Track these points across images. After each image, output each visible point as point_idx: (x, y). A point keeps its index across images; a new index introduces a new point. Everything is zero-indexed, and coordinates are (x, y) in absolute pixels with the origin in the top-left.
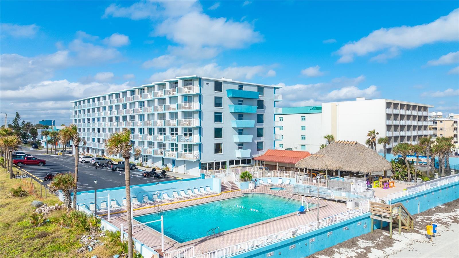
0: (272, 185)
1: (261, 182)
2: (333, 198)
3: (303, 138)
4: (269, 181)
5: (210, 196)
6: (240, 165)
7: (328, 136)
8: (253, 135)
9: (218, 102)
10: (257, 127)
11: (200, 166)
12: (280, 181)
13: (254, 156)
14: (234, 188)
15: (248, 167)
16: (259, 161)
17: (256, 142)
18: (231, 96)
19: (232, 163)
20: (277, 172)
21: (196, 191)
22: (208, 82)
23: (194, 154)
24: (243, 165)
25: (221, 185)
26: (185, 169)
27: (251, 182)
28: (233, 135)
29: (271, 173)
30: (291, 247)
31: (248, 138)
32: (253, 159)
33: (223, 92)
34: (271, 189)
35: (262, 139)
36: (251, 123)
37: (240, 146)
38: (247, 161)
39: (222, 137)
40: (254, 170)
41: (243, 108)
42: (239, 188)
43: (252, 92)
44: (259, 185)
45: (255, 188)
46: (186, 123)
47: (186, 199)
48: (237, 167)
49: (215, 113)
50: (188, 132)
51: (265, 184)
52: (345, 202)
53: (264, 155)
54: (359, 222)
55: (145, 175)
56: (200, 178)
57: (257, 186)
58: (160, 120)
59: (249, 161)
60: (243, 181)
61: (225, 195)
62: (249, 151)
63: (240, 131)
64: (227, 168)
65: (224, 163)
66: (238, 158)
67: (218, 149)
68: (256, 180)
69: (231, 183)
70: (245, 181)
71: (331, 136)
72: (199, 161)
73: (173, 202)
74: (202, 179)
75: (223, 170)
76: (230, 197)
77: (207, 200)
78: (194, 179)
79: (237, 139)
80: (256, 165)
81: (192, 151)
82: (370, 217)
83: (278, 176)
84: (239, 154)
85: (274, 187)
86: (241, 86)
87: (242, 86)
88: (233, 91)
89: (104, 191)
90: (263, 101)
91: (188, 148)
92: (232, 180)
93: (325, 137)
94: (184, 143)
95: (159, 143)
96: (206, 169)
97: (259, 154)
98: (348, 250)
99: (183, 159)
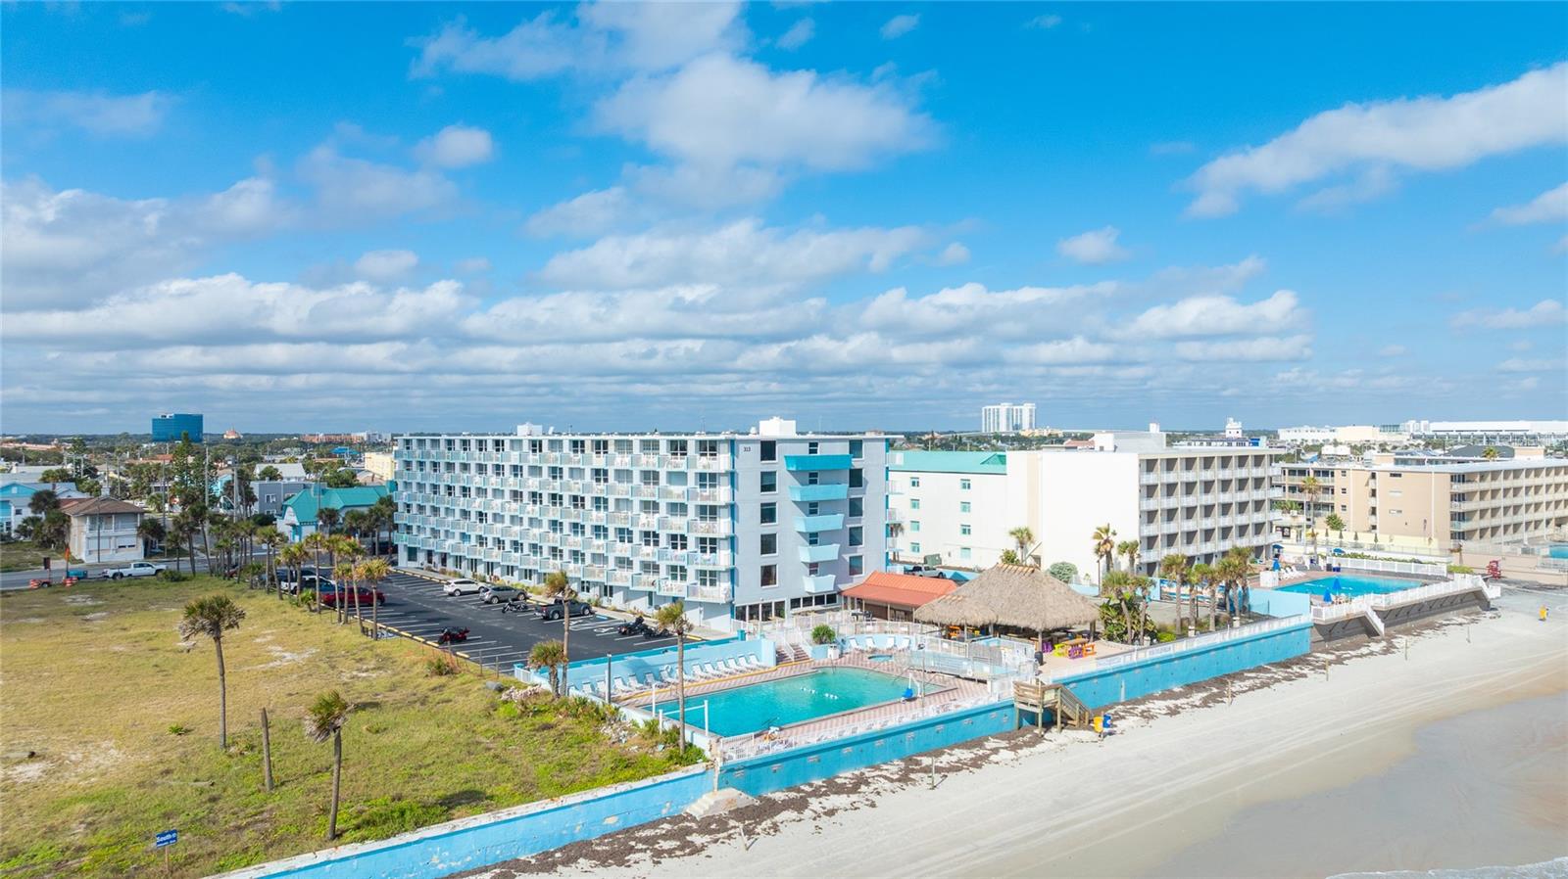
0: (874, 650)
1: (853, 643)
2: (970, 676)
3: (966, 530)
4: (869, 644)
5: (757, 672)
6: (814, 607)
7: (1019, 531)
8: (839, 545)
9: (768, 484)
10: (849, 526)
11: (732, 613)
12: (890, 643)
13: (842, 587)
14: (800, 656)
15: (828, 613)
16: (853, 599)
17: (847, 557)
18: (794, 469)
19: (795, 603)
20: (888, 624)
21: (732, 663)
22: (747, 446)
23: (722, 589)
24: (819, 607)
25: (777, 652)
26: (702, 616)
27: (833, 645)
28: (799, 547)
29: (875, 626)
30: (877, 743)
31: (829, 552)
32: (840, 593)
33: (777, 461)
34: (870, 658)
35: (860, 550)
36: (835, 521)
37: (814, 568)
38: (828, 599)
39: (775, 552)
40: (840, 620)
41: (817, 492)
42: (810, 656)
43: (837, 456)
44: (848, 650)
45: (841, 656)
46: (704, 528)
47: (717, 679)
48: (806, 614)
49: (762, 505)
50: (708, 544)
51: (860, 647)
52: (985, 682)
53: (864, 584)
54: (994, 713)
55: (623, 630)
56: (737, 638)
57: (844, 651)
58: (645, 512)
59: (832, 599)
60: (816, 643)
61: (784, 671)
62: (832, 577)
63: (813, 539)
64: (786, 615)
65: (780, 606)
66: (809, 593)
67: (768, 576)
68: (843, 640)
69: (795, 647)
70: (822, 643)
71: (1026, 530)
72: (731, 602)
73: (695, 683)
74: (739, 642)
75: (778, 619)
76: (792, 674)
77: (753, 680)
78: (726, 641)
79: (806, 553)
80: (846, 608)
81: (718, 583)
82: (1013, 705)
83: (886, 632)
84: (811, 586)
85: (877, 654)
86: (813, 445)
87: (816, 445)
88: (799, 460)
89: (585, 666)
90: (861, 470)
91: (708, 577)
92: (797, 642)
93: (1012, 533)
94: (700, 567)
95: (642, 562)
96: (745, 620)
97: (852, 581)
98: (965, 751)
99: (699, 599)
